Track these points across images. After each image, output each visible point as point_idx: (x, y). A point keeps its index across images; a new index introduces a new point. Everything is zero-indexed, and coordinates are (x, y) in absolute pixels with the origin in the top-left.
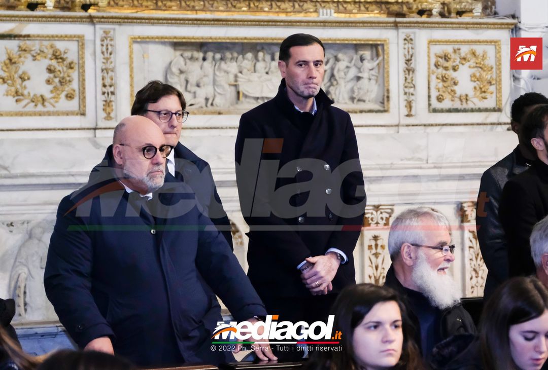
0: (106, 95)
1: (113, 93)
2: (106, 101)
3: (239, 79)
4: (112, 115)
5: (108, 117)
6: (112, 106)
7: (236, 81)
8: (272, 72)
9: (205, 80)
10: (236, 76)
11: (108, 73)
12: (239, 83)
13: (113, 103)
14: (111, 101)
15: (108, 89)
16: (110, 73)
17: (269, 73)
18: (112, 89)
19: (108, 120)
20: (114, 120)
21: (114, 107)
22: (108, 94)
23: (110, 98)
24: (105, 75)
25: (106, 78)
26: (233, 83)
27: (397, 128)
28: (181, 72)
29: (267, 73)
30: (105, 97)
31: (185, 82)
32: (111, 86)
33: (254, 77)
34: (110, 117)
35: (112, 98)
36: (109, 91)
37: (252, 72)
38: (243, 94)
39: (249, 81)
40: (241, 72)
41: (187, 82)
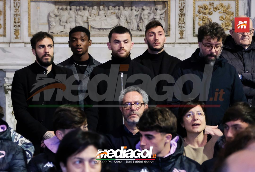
0: (16, 27)
1: (19, 26)
2: (16, 30)
3: (89, 19)
4: (19, 36)
5: (17, 38)
6: (19, 32)
7: (88, 20)
8: (108, 16)
9: (71, 19)
10: (88, 18)
11: (17, 16)
12: (89, 21)
13: (20, 31)
14: (18, 30)
15: (17, 24)
16: (18, 16)
17: (106, 16)
18: (19, 24)
19: (17, 39)
20: (20, 39)
21: (20, 33)
22: (17, 26)
23: (18, 28)
24: (16, 17)
25: (16, 19)
26: (86, 21)
27: (174, 44)
28: (56, 16)
29: (105, 16)
30: (16, 28)
31: (59, 21)
32: (18, 23)
33: (98, 18)
34: (18, 37)
35: (19, 28)
36: (18, 25)
37: (97, 16)
38: (91, 26)
39: (94, 20)
40: (90, 16)
41: (60, 21)
